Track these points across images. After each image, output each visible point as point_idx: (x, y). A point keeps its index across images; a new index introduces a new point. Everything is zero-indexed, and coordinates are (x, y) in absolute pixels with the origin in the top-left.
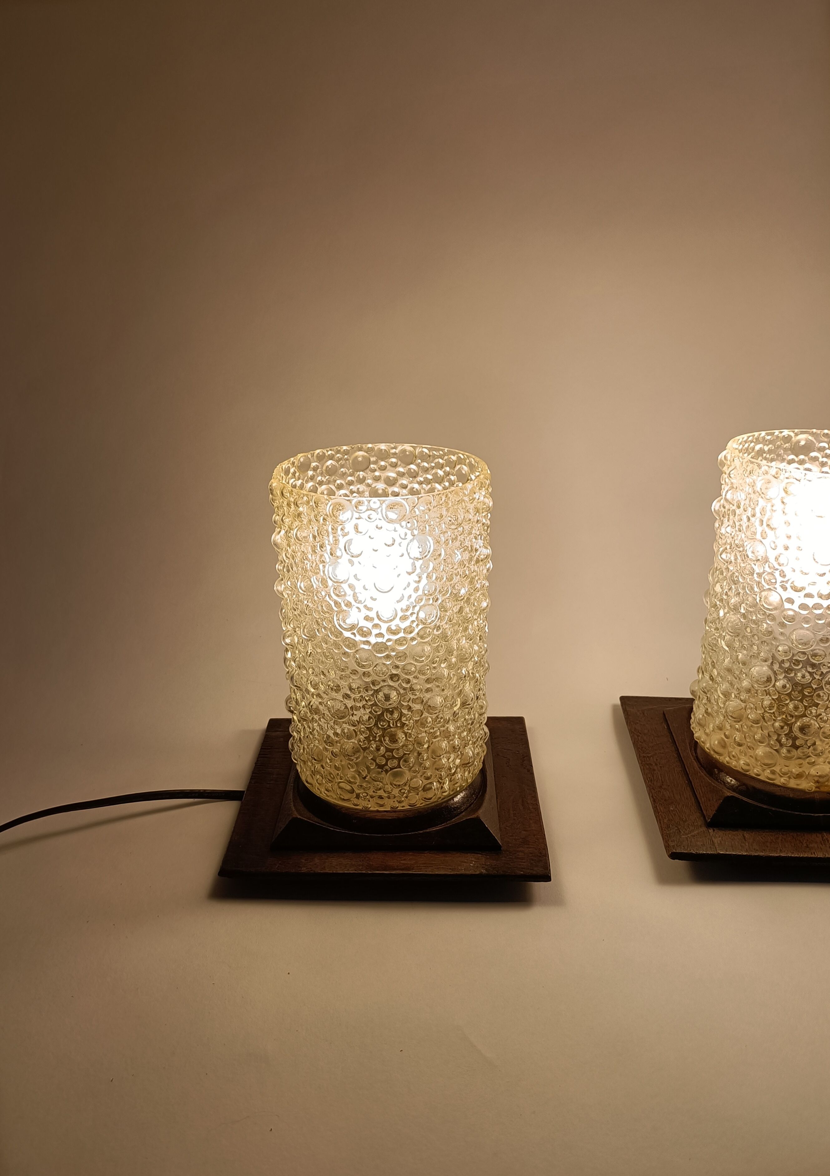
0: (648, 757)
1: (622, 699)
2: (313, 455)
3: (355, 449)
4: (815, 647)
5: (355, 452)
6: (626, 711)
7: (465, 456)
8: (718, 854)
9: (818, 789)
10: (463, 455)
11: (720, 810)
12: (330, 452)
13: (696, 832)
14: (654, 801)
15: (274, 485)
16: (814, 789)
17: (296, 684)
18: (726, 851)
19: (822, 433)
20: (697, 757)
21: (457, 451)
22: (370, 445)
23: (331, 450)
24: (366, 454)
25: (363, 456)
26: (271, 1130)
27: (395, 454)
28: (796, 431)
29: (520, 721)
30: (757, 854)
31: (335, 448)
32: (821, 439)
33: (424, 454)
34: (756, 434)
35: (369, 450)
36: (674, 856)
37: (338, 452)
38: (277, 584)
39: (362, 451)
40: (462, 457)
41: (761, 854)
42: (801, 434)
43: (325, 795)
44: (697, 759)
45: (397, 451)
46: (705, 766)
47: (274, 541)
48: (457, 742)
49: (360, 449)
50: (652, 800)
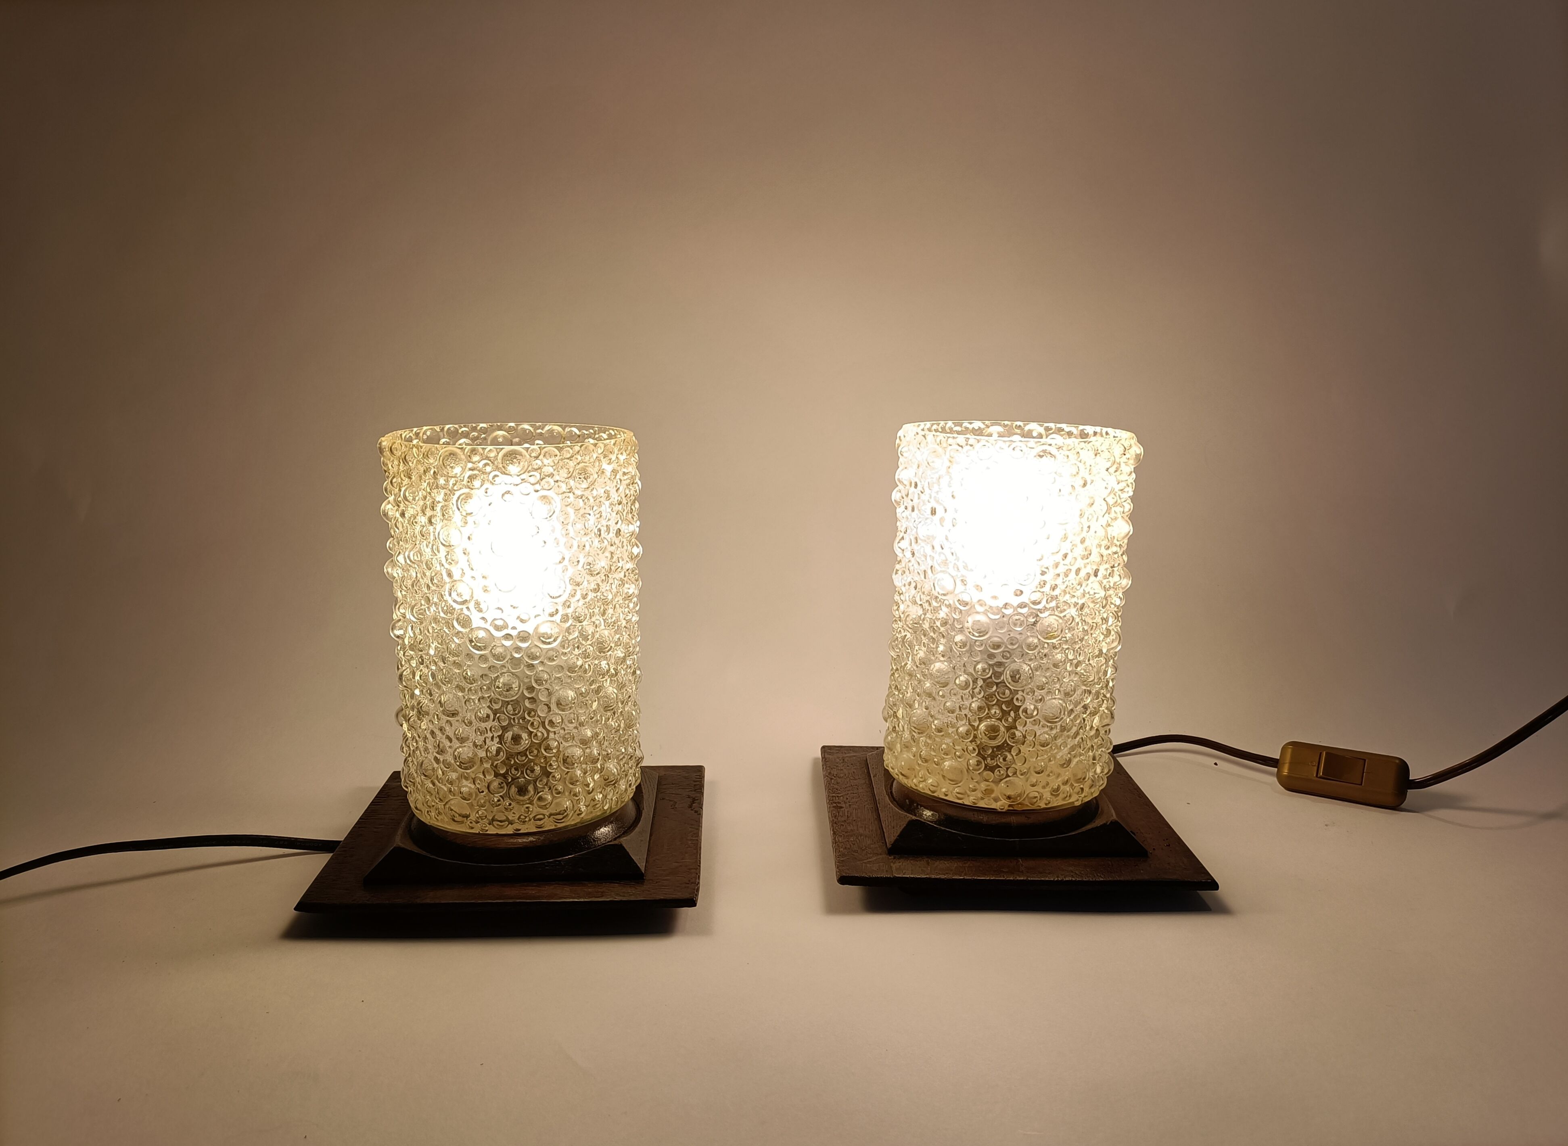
0: (838, 796)
1: (825, 749)
2: (442, 430)
3: (494, 428)
4: (992, 633)
5: (494, 431)
6: (824, 758)
7: (615, 431)
8: (894, 878)
9: (1011, 808)
10: (613, 430)
11: (904, 835)
12: (464, 429)
13: (875, 858)
14: (834, 833)
15: (384, 444)
16: (1006, 808)
17: (405, 685)
18: (904, 874)
19: (1014, 426)
20: (891, 792)
21: (607, 427)
22: (512, 424)
23: (465, 426)
24: (506, 434)
25: (504, 436)
26: (306, 1137)
27: (541, 434)
28: (987, 422)
29: (699, 771)
30: (938, 877)
31: (470, 425)
32: (1013, 431)
33: (574, 433)
34: (942, 423)
35: (509, 430)
36: (844, 880)
37: (474, 429)
38: (388, 566)
39: (502, 430)
40: (613, 433)
41: (943, 877)
42: (992, 425)
43: (435, 819)
44: (891, 795)
45: (543, 432)
46: (897, 800)
47: (384, 511)
48: (595, 752)
49: (500, 428)
50: (832, 832)
